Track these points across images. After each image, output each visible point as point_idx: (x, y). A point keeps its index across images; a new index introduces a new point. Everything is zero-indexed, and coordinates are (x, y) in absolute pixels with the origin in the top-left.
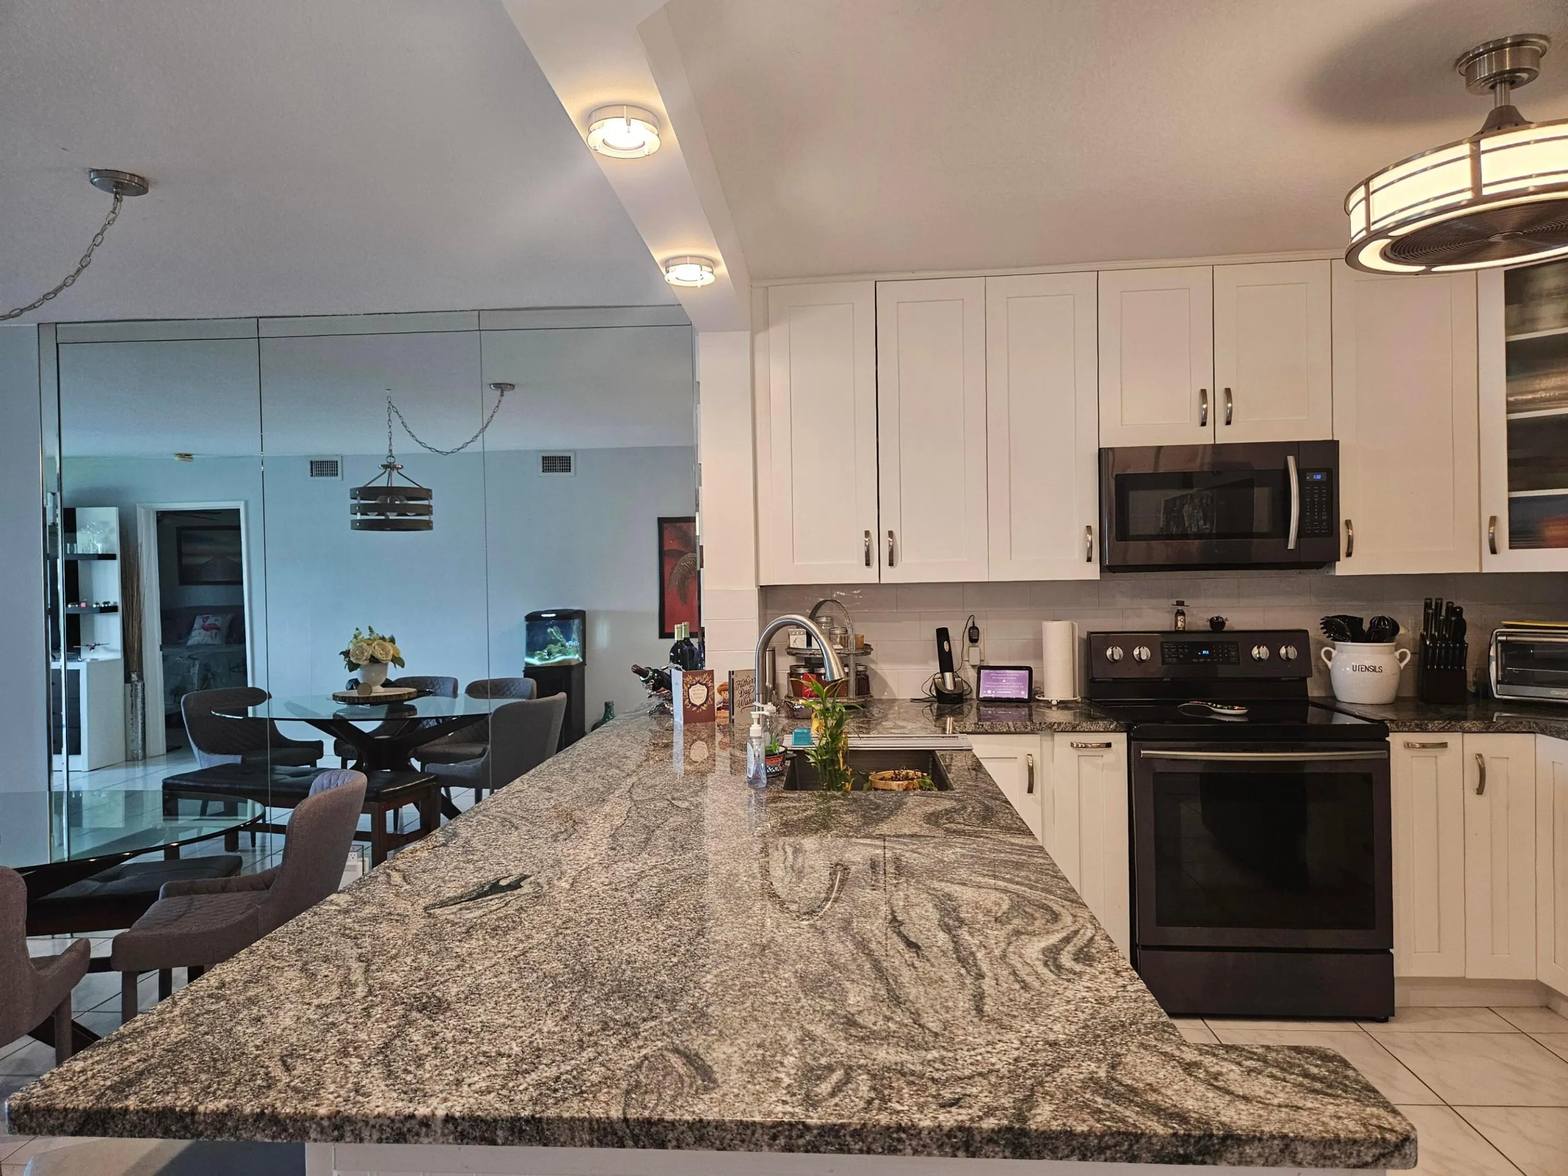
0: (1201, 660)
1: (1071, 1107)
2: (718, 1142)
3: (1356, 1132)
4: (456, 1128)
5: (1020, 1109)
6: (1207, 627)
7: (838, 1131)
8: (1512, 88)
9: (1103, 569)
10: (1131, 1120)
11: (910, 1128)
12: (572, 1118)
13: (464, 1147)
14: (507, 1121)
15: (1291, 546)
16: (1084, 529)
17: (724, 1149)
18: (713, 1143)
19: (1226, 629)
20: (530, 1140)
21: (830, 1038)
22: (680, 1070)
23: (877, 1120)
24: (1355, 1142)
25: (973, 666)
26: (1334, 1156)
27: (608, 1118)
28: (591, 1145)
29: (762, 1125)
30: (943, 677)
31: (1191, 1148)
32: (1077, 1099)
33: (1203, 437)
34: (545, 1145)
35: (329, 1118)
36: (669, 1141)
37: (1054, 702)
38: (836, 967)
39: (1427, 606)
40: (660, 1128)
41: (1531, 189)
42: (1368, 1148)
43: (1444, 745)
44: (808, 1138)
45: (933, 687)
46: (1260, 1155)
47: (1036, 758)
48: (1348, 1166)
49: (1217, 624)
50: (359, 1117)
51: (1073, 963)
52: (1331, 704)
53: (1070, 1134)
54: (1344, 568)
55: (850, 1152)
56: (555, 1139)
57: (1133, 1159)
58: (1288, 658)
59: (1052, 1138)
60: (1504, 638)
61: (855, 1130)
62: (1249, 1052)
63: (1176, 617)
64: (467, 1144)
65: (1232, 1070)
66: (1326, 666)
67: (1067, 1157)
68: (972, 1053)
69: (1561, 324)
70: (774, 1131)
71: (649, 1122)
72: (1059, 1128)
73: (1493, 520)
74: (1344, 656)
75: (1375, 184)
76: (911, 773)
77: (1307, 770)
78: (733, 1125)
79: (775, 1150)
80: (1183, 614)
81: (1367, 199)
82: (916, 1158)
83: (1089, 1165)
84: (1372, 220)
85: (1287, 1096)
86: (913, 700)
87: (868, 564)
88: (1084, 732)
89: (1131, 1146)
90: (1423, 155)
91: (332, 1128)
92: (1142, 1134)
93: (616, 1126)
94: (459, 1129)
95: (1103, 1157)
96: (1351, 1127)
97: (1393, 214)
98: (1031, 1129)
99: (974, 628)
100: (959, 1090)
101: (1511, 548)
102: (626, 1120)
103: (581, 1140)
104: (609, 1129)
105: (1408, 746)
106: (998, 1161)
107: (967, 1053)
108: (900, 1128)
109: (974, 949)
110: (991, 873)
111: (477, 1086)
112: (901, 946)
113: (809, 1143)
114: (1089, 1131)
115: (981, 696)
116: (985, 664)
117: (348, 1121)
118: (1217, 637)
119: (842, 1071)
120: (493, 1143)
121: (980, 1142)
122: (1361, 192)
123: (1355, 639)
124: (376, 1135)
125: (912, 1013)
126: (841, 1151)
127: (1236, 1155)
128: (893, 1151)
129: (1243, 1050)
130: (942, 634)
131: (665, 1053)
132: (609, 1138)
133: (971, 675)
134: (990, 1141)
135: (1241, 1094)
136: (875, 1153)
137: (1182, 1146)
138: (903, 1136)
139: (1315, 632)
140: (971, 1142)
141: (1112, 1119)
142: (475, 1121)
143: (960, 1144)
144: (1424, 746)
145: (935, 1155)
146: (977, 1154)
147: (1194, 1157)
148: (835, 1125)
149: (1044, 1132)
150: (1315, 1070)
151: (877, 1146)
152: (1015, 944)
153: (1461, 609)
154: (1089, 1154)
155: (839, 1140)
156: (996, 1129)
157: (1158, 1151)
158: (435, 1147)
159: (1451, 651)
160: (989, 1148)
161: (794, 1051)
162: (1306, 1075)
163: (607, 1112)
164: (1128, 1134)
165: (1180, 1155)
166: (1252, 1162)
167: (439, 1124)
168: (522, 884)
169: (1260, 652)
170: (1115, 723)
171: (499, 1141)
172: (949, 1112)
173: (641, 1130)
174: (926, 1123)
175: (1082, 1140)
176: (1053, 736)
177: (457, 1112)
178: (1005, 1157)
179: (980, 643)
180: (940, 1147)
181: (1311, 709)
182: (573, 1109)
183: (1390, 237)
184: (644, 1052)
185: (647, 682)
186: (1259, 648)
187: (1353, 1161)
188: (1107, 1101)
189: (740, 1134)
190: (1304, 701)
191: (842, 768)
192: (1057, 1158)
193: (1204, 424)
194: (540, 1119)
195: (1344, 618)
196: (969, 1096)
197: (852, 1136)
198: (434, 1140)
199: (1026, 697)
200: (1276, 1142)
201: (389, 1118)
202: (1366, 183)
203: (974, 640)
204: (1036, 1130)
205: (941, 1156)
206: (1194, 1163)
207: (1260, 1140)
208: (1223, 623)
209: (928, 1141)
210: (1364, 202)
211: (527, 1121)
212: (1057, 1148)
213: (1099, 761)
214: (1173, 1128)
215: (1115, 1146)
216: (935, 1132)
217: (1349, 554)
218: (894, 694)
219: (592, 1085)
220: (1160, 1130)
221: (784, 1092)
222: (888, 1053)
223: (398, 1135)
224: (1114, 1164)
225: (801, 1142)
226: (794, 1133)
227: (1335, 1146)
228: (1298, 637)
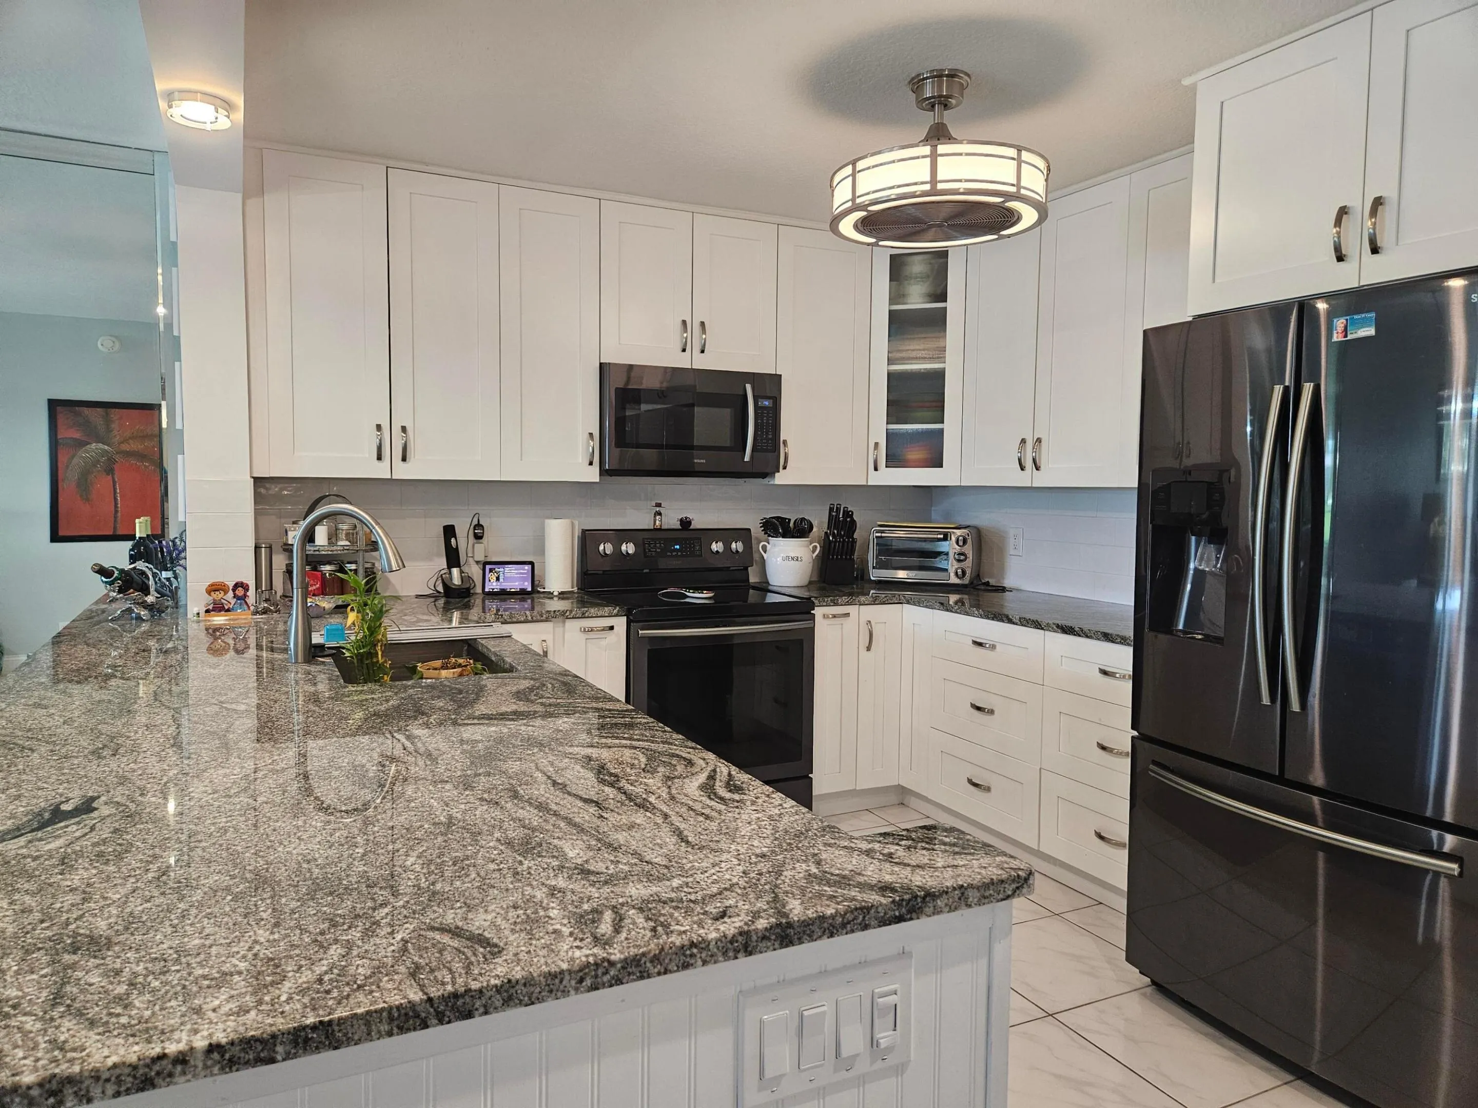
0: (674, 554)
1: (811, 898)
2: (526, 998)
3: (1001, 875)
4: (223, 1056)
5: (776, 908)
6: (677, 525)
7: (640, 960)
8: (945, 110)
9: (603, 472)
10: (859, 898)
11: (700, 943)
12: (369, 1013)
13: (234, 1075)
14: (289, 1033)
15: (747, 459)
16: (587, 436)
17: (533, 1003)
18: (521, 1001)
19: (692, 527)
20: (317, 1048)
21: (577, 887)
22: (452, 944)
23: (672, 942)
24: (1002, 881)
25: (477, 562)
26: (990, 895)
27: (409, 1002)
28: (390, 1034)
29: (570, 972)
30: (450, 573)
31: (904, 909)
32: (811, 891)
33: (682, 361)
34: (336, 1048)
35: (41, 1085)
36: (477, 1009)
37: (556, 593)
38: (534, 830)
39: (831, 510)
40: (468, 999)
41: (961, 190)
42: (1010, 884)
43: (847, 615)
44: (612, 973)
45: (440, 581)
46: (946, 905)
47: (550, 643)
48: (998, 901)
49: (685, 523)
50: (86, 1074)
51: (729, 794)
52: (764, 588)
53: (822, 918)
54: (781, 478)
55: (649, 977)
56: (349, 1038)
57: (866, 927)
58: (737, 551)
59: (809, 925)
60: (879, 535)
61: (655, 955)
62: (898, 835)
63: (655, 517)
64: (237, 1070)
65: (897, 850)
66: (763, 557)
67: (820, 937)
68: (707, 875)
69: (925, 301)
70: (581, 974)
71: (455, 995)
72: (815, 915)
73: (876, 444)
74: (776, 549)
75: (860, 165)
76: (461, 661)
77: (736, 641)
78: (542, 978)
79: (582, 992)
80: (660, 514)
81: (853, 175)
82: (705, 968)
83: (836, 939)
84: (857, 194)
85: (943, 860)
86: (418, 596)
87: (379, 458)
88: (592, 617)
89: (864, 917)
90: (891, 150)
91: (45, 1095)
92: (872, 906)
93: (418, 1008)
94: (227, 1056)
95: (845, 931)
96: (994, 873)
97: (868, 194)
98: (794, 921)
99: (479, 526)
100: (719, 905)
101: (886, 467)
102: (430, 1000)
103: (379, 1032)
104: (411, 1014)
105: (825, 616)
106: (770, 954)
107: (702, 876)
108: (693, 945)
109: (644, 796)
110: (611, 735)
111: (226, 1009)
112: (580, 804)
113: (613, 978)
114: (836, 913)
115: (487, 590)
116: (489, 560)
117: (69, 1082)
118: (685, 534)
119: (610, 911)
120: (272, 1061)
121: (757, 941)
122: (848, 170)
123: (784, 536)
124: (110, 1089)
125: (632, 854)
126: (642, 978)
127: (932, 909)
128: (686, 966)
129: (893, 835)
130: (449, 531)
131: (422, 932)
132: (411, 1022)
133: (475, 571)
134: (764, 938)
135: (915, 864)
136: (671, 972)
137: (898, 909)
138: (695, 951)
139: (757, 531)
140: (749, 943)
141: (846, 900)
142: (247, 1043)
143: (741, 947)
144: (834, 616)
145: (721, 961)
146: (754, 952)
147: (905, 916)
148: (636, 955)
149: (803, 922)
150: (947, 840)
151: (673, 967)
152: (673, 787)
153: (852, 512)
154: (835, 932)
155: (640, 969)
156: (768, 927)
157: (882, 917)
158: (195, 1083)
159: (846, 544)
160: (762, 945)
161: (552, 905)
162: (945, 844)
163: (405, 997)
164: (862, 908)
165: (896, 917)
166: (941, 911)
167: (200, 1056)
168: (95, 805)
169: (717, 547)
170: (618, 608)
171: (279, 1058)
172: (725, 923)
173: (447, 1005)
174: (713, 935)
175: (831, 921)
176: (564, 622)
177: (221, 1037)
178: (775, 950)
179: (485, 540)
180: (725, 954)
181: (751, 591)
182: (362, 1004)
183: (867, 211)
184: (399, 937)
185: (111, 583)
186: (736, 542)
187: (1001, 896)
188: (833, 889)
189: (549, 985)
190: (747, 586)
191: (381, 660)
192: (813, 940)
193: (684, 350)
194: (330, 1022)
195: (778, 518)
196: (730, 907)
197: (652, 961)
198: (194, 1076)
199: (529, 589)
200: (956, 892)
201: (130, 1065)
202: (854, 163)
203: (478, 537)
204: (798, 921)
205: (725, 960)
206: (905, 920)
207: (947, 893)
208: (690, 523)
209: (715, 950)
210: (851, 178)
211: (314, 1028)
212: (813, 932)
213: (603, 643)
214: (891, 897)
215: (853, 920)
216: (721, 941)
217: (785, 468)
218: (396, 591)
219: (366, 978)
220: (884, 901)
221: (572, 939)
222: (637, 889)
223: (142, 1082)
224: (854, 934)
225: (606, 978)
226: (600, 972)
227: (992, 887)
228: (744, 534)
